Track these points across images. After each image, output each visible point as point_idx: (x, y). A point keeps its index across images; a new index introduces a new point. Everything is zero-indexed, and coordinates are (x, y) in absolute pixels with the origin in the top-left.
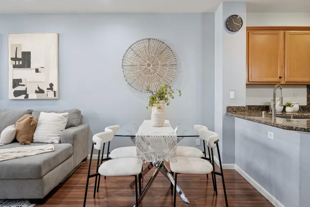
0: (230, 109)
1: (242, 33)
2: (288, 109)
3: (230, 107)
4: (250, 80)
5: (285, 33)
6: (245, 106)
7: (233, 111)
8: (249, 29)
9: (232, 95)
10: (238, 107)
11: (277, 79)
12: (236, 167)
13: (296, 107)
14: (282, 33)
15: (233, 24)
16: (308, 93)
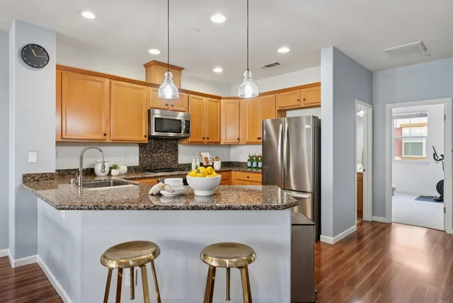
0: (29, 178)
2: (114, 172)
3: (29, 175)
4: (64, 137)
5: (111, 82)
6: (53, 171)
7: (33, 180)
9: (32, 158)
10: (43, 174)
11: (101, 137)
12: (38, 259)
13: (124, 169)
14: (107, 81)
15: (33, 56)
16: (140, 152)
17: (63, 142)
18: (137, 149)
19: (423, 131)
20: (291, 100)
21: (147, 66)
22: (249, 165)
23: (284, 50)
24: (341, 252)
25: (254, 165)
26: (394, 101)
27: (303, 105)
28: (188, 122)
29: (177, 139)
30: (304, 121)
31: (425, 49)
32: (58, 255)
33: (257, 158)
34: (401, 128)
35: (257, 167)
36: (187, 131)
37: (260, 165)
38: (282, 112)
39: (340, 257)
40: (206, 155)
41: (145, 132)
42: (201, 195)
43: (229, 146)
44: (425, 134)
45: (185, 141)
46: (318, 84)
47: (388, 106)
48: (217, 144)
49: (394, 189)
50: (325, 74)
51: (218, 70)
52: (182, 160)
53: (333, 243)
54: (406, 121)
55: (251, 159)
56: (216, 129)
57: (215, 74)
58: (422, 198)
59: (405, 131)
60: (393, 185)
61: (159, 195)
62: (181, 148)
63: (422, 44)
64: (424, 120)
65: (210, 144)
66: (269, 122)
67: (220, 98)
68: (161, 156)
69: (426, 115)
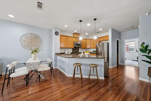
0: (56, 54)
1: (59, 36)
2: (68, 53)
6: (59, 53)
8: (61, 35)
9: (57, 50)
11: (66, 47)
12: (58, 67)
13: (70, 53)
14: (67, 37)
15: (57, 33)
16: (72, 50)
17: (61, 48)
18: (72, 49)
19: (134, 45)
20: (102, 39)
21: (73, 34)
22: (93, 52)
23: (101, 29)
24: (113, 69)
25: (94, 52)
26: (126, 39)
27: (105, 40)
28: (81, 44)
29: (79, 48)
30: (105, 43)
31: (133, 27)
32: (62, 66)
33: (94, 51)
34: (128, 45)
35: (94, 53)
36: (81, 46)
37: (95, 52)
38: (100, 42)
39: (113, 70)
40: (84, 50)
41: (73, 46)
42: (87, 56)
43: (88, 49)
44: (134, 46)
45: (80, 48)
46: (108, 36)
47: (124, 40)
48: (86, 48)
49: (126, 58)
50: (110, 34)
51: (87, 34)
52: (80, 51)
53: (111, 68)
54: (129, 43)
55: (93, 51)
56: (86, 46)
57: (86, 35)
58: (133, 60)
59: (129, 46)
60: (126, 57)
61: (80, 56)
62: (79, 49)
63: (132, 26)
64: (134, 43)
65: (85, 48)
66: (97, 44)
67: (87, 39)
68: (76, 51)
69: (134, 42)
